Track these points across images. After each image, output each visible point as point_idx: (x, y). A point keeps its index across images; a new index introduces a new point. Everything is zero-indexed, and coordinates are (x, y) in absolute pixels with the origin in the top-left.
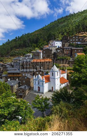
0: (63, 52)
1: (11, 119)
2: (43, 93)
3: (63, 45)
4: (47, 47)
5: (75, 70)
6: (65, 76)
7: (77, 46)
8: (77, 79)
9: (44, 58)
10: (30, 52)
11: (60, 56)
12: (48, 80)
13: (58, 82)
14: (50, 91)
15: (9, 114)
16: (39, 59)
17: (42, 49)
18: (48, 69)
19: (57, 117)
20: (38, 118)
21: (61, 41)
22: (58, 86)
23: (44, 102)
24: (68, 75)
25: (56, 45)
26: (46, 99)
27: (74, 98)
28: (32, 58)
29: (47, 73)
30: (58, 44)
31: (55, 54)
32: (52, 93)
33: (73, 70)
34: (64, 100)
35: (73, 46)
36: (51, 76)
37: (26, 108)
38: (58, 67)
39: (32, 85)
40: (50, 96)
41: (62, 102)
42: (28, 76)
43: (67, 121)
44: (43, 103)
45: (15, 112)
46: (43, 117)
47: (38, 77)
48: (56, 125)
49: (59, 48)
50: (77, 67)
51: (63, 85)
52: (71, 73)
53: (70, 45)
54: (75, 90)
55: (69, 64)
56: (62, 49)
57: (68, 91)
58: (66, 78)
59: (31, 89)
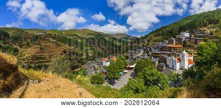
0: (190, 41)
1: (154, 84)
2: (175, 70)
3: (190, 36)
4: (178, 36)
5: (199, 54)
6: (192, 58)
7: (200, 37)
8: (199, 61)
9: (176, 44)
10: (167, 39)
11: (188, 44)
12: (179, 60)
13: (186, 63)
14: (180, 69)
15: (153, 81)
16: (173, 44)
17: (175, 37)
18: (179, 52)
19: (186, 88)
20: (172, 88)
21: (189, 32)
22: (187, 66)
23: (176, 76)
24: (194, 58)
25: (185, 35)
26: (178, 75)
27: (197, 74)
28: (168, 44)
29: (178, 55)
30: (187, 35)
31: (184, 42)
32: (182, 71)
33: (197, 54)
34: (191, 76)
35: (197, 37)
36: (181, 58)
37: (164, 79)
38: (186, 52)
39: (168, 63)
40: (181, 72)
41: (189, 78)
42: (166, 56)
43: (192, 92)
44: (176, 78)
45: (157, 80)
46: (176, 87)
47: (172, 58)
48: (185, 94)
49: (187, 38)
50: (200, 52)
51: (191, 65)
52: (195, 56)
53: (195, 36)
54: (198, 69)
55: (194, 50)
56: (190, 38)
57: (194, 69)
58: (192, 60)
59: (167, 66)
